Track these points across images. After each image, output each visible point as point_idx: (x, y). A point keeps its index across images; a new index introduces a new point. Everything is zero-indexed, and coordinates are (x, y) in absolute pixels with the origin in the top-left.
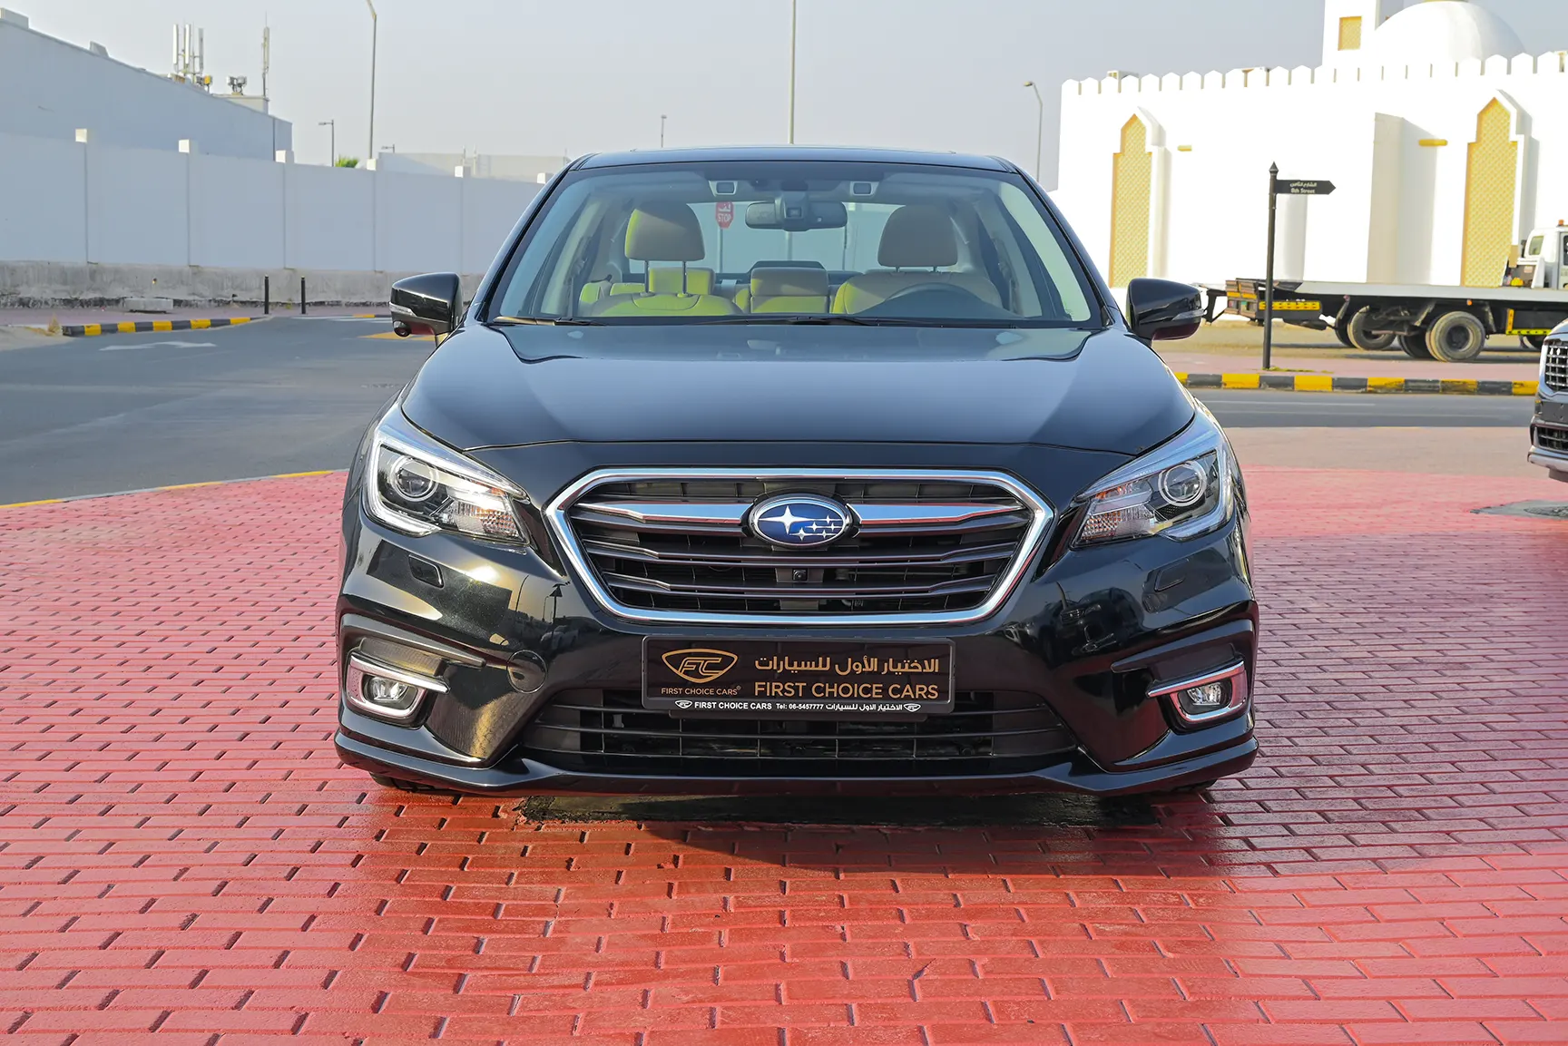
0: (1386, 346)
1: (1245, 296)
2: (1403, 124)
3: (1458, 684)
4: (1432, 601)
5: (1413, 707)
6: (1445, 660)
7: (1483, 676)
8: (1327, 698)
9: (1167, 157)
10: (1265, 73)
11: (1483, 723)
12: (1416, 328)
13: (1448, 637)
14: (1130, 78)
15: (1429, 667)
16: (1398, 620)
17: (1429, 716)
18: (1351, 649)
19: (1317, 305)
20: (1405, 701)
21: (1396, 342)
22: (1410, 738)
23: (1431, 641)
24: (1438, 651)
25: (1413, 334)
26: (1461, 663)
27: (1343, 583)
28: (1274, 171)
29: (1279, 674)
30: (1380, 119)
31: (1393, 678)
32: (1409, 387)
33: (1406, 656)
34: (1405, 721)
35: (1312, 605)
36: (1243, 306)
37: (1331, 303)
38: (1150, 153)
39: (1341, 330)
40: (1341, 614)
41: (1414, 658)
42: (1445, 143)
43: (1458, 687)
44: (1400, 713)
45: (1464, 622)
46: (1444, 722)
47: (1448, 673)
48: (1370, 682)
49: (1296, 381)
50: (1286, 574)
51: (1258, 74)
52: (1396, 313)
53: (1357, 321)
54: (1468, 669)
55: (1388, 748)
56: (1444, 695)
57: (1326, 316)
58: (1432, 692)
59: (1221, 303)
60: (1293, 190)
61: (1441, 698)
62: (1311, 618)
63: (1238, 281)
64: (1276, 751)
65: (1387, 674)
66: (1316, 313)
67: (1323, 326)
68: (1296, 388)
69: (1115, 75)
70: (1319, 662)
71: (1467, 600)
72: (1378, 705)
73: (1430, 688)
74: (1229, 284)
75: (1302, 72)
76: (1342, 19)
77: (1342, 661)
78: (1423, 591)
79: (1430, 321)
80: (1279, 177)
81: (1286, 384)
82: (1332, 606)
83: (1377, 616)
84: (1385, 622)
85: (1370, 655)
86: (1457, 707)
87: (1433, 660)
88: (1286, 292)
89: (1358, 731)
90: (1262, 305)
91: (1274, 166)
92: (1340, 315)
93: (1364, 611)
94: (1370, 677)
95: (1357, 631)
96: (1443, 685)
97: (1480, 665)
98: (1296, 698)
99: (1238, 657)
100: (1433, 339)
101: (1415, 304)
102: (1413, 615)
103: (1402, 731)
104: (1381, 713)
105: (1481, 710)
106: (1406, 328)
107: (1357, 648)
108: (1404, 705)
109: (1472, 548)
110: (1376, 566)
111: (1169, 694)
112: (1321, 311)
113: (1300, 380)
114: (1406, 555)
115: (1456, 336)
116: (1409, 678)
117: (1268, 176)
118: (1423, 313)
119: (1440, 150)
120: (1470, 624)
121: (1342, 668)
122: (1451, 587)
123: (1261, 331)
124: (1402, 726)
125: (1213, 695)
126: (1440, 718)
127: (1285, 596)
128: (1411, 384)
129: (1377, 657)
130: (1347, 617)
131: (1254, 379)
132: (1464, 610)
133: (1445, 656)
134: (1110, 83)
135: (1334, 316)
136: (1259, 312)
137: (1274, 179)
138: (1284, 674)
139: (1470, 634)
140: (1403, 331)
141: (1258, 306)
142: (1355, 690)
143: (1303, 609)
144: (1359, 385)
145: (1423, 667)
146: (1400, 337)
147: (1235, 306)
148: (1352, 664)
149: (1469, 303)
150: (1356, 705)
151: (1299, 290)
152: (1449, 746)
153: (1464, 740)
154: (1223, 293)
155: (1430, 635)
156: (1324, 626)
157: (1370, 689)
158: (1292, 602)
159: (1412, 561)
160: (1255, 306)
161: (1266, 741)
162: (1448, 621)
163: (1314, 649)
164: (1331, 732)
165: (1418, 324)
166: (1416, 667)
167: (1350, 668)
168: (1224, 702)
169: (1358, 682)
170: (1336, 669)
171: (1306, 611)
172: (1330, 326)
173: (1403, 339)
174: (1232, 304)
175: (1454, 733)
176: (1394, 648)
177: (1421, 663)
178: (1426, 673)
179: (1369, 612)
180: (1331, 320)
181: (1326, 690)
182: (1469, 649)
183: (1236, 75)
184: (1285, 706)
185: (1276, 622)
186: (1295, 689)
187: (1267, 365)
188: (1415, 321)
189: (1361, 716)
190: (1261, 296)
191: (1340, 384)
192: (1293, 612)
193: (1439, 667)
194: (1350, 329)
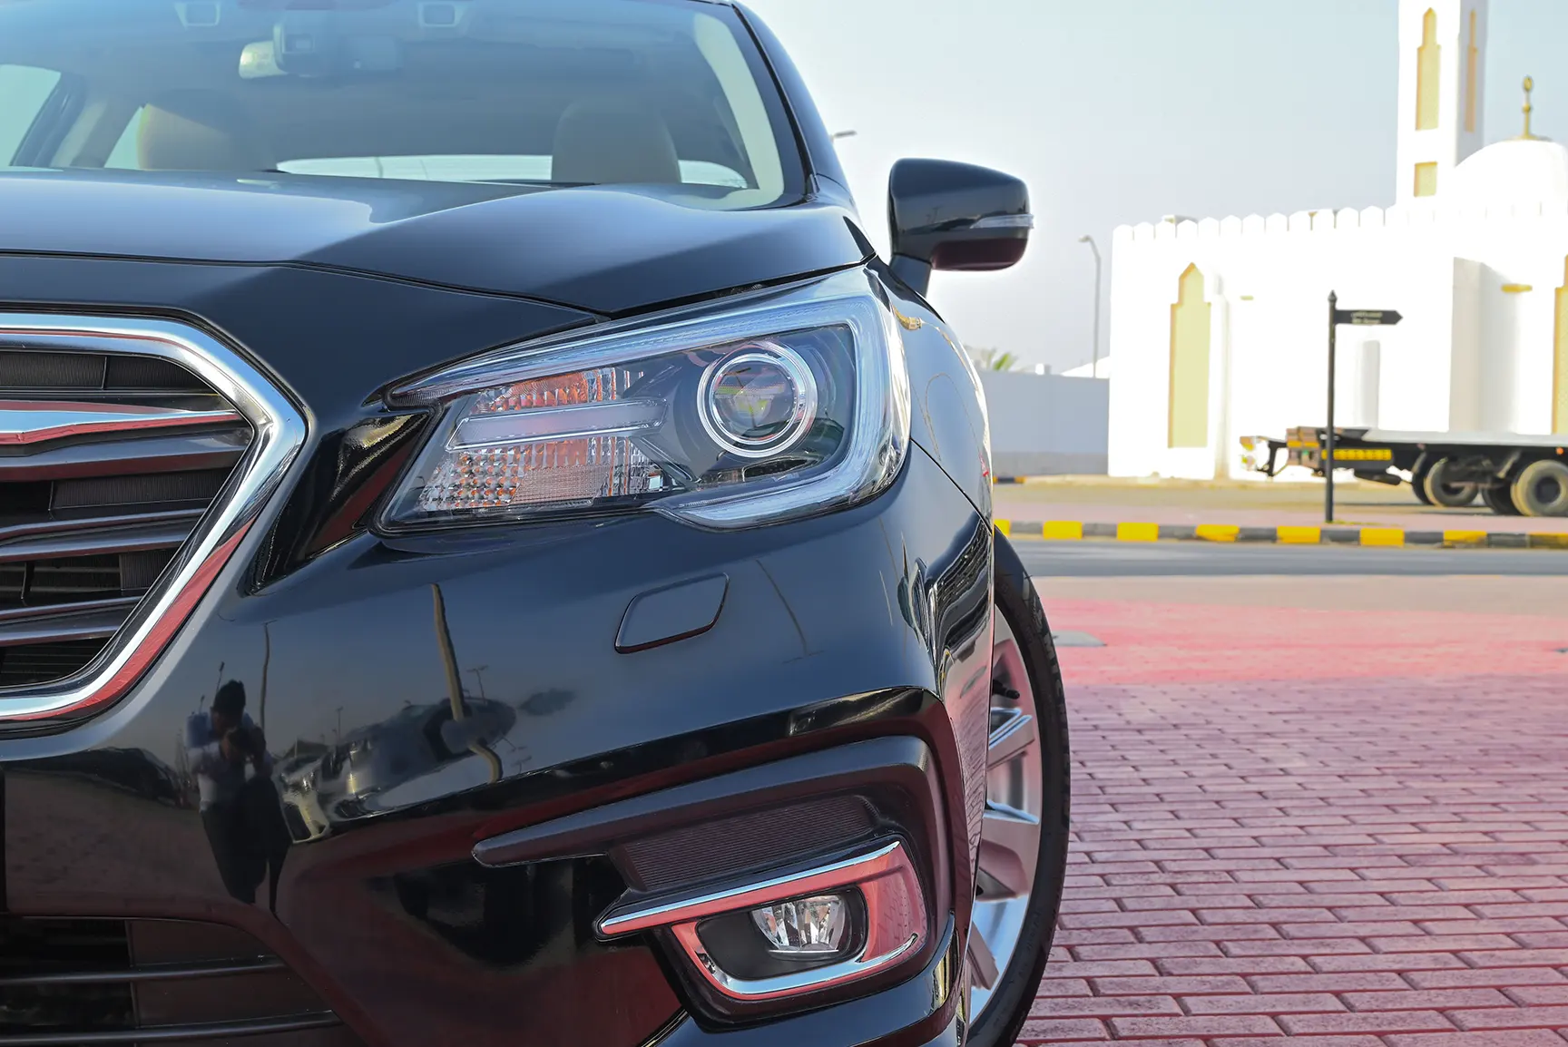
0: (1467, 503)
1: (1307, 444)
2: (1484, 269)
3: (1515, 890)
4: (1485, 759)
5: (1428, 933)
6: (1498, 847)
7: (1559, 877)
8: (1276, 915)
9: (1227, 307)
10: (1332, 215)
11: (1556, 967)
12: (1497, 480)
13: (1506, 811)
14: (1187, 223)
15: (1468, 860)
16: (1425, 785)
17: (1454, 952)
18: (1340, 830)
19: (1386, 454)
20: (1415, 922)
21: (1479, 499)
22: (1413, 999)
23: (1477, 818)
24: (1486, 833)
25: (1497, 486)
26: (1522, 854)
27: (1356, 734)
28: (1333, 299)
29: (1206, 872)
30: (1459, 264)
31: (1405, 881)
32: (1491, 541)
33: (1430, 842)
34: (1406, 962)
35: (1298, 764)
36: (1305, 456)
37: (1404, 453)
38: (1209, 304)
39: (1418, 484)
40: (1340, 776)
41: (1444, 845)
42: (1529, 288)
43: (1512, 896)
44: (1402, 945)
45: (1532, 788)
46: (1481, 963)
47: (1499, 870)
48: (1361, 886)
49: (1362, 535)
50: (1276, 724)
51: (1325, 215)
52: (1478, 462)
53: (1436, 474)
54: (1534, 863)
55: (1364, 1019)
56: (1487, 911)
57: (1401, 469)
58: (1467, 906)
59: (1282, 454)
60: (1355, 320)
61: (1480, 917)
62: (1290, 783)
63: (1299, 430)
64: (1143, 1026)
65: (1392, 872)
66: (1387, 464)
67: (1396, 481)
68: (1363, 542)
69: (1171, 221)
70: (1278, 853)
71: (1539, 757)
72: (1364, 930)
73: (1464, 897)
74: (1290, 432)
75: (1372, 213)
76: (1417, 166)
77: (1320, 851)
78: (1476, 744)
79: (1515, 472)
80: (1340, 306)
81: (1350, 538)
82: (1327, 766)
83: (1395, 779)
84: (1406, 787)
85: (1370, 840)
86: (1508, 935)
87: (1474, 848)
88: (1352, 439)
89: (1316, 982)
90: (1324, 454)
91: (1333, 294)
92: (1416, 467)
93: (1378, 772)
94: (1363, 879)
95: (1358, 802)
96: (1488, 893)
97: (1555, 857)
98: (1219, 917)
99: (883, 830)
100: (1520, 492)
101: (1497, 453)
102: (1454, 778)
103: (1399, 983)
104: (1368, 945)
105: (1553, 940)
106: (1489, 479)
107: (1352, 829)
108: (1411, 929)
109: (1553, 691)
110: (1409, 714)
111: (669, 925)
112: (1392, 462)
113: (1366, 534)
114: (1458, 700)
115: (1545, 490)
116: (1429, 880)
117: (1327, 305)
118: (1506, 463)
119: (1525, 295)
120: (1544, 791)
121: (1317, 863)
122: (1519, 740)
123: (1323, 480)
124: (1400, 973)
125: (822, 926)
126: (1474, 956)
127: (1263, 752)
128: (1494, 538)
129: (1381, 843)
130: (1347, 781)
131: (1314, 533)
132: (1534, 770)
133: (1497, 841)
134: (1165, 228)
135: (1409, 469)
136: (1322, 462)
137: (1333, 308)
138: (1213, 872)
139: (1540, 807)
140: (1485, 482)
141: (1320, 455)
142: (1329, 901)
143: (1281, 770)
144: (1434, 539)
145: (1456, 860)
146: (1483, 490)
147: (1296, 457)
148: (1335, 855)
149: (1560, 451)
150: (1323, 930)
151: (1367, 437)
152: (1487, 1015)
153: (1517, 1003)
154: (1283, 445)
155: (1473, 809)
156: (1306, 794)
157: (1356, 899)
158: (1266, 760)
159: (1462, 707)
160: (1316, 456)
161: (1131, 1004)
162: (1507, 787)
163: (1281, 831)
164: (1262, 983)
165: (1502, 475)
166: (1445, 861)
167: (1330, 862)
168: (850, 944)
169: (1340, 887)
170: (1307, 863)
171: (1285, 772)
172: (1405, 481)
173: (1486, 493)
174: (1294, 454)
175: (1499, 988)
176: (1412, 829)
177: (1455, 853)
178: (1460, 871)
179: (1384, 775)
180: (1407, 475)
181: (1277, 901)
182: (1538, 830)
183: (1301, 217)
184: (1194, 932)
185: (1233, 788)
186: (1223, 899)
187: (1330, 518)
188: (1499, 471)
189: (1328, 951)
190: (1323, 444)
191: (1413, 538)
192: (1263, 773)
193: (1486, 859)
194: (1428, 485)
